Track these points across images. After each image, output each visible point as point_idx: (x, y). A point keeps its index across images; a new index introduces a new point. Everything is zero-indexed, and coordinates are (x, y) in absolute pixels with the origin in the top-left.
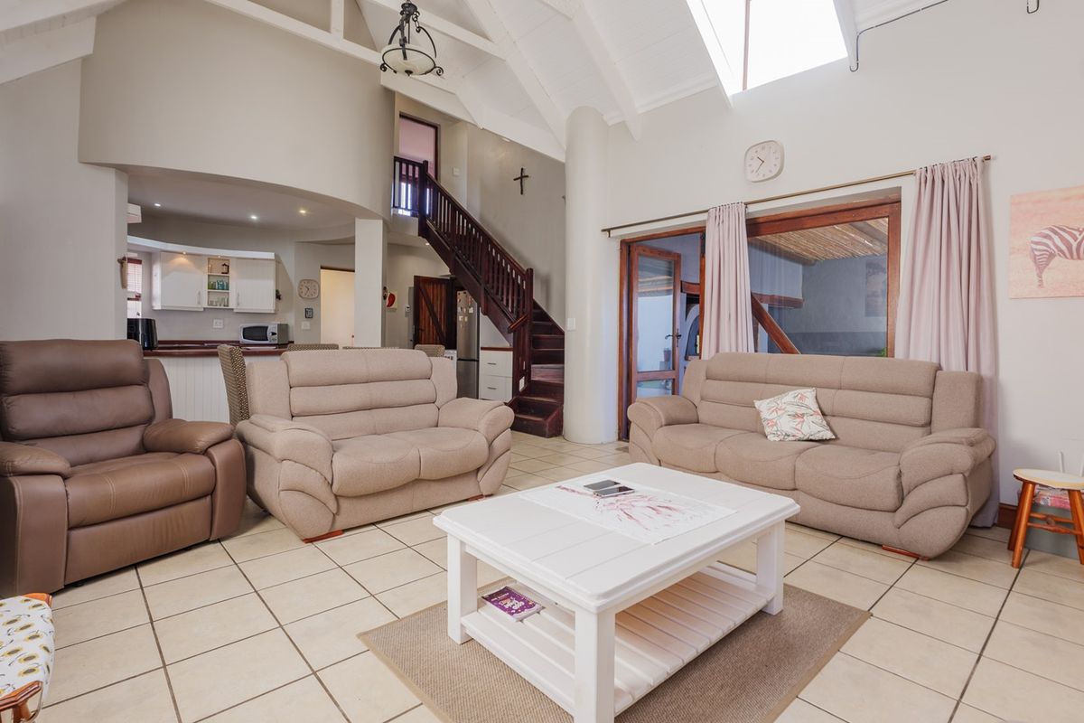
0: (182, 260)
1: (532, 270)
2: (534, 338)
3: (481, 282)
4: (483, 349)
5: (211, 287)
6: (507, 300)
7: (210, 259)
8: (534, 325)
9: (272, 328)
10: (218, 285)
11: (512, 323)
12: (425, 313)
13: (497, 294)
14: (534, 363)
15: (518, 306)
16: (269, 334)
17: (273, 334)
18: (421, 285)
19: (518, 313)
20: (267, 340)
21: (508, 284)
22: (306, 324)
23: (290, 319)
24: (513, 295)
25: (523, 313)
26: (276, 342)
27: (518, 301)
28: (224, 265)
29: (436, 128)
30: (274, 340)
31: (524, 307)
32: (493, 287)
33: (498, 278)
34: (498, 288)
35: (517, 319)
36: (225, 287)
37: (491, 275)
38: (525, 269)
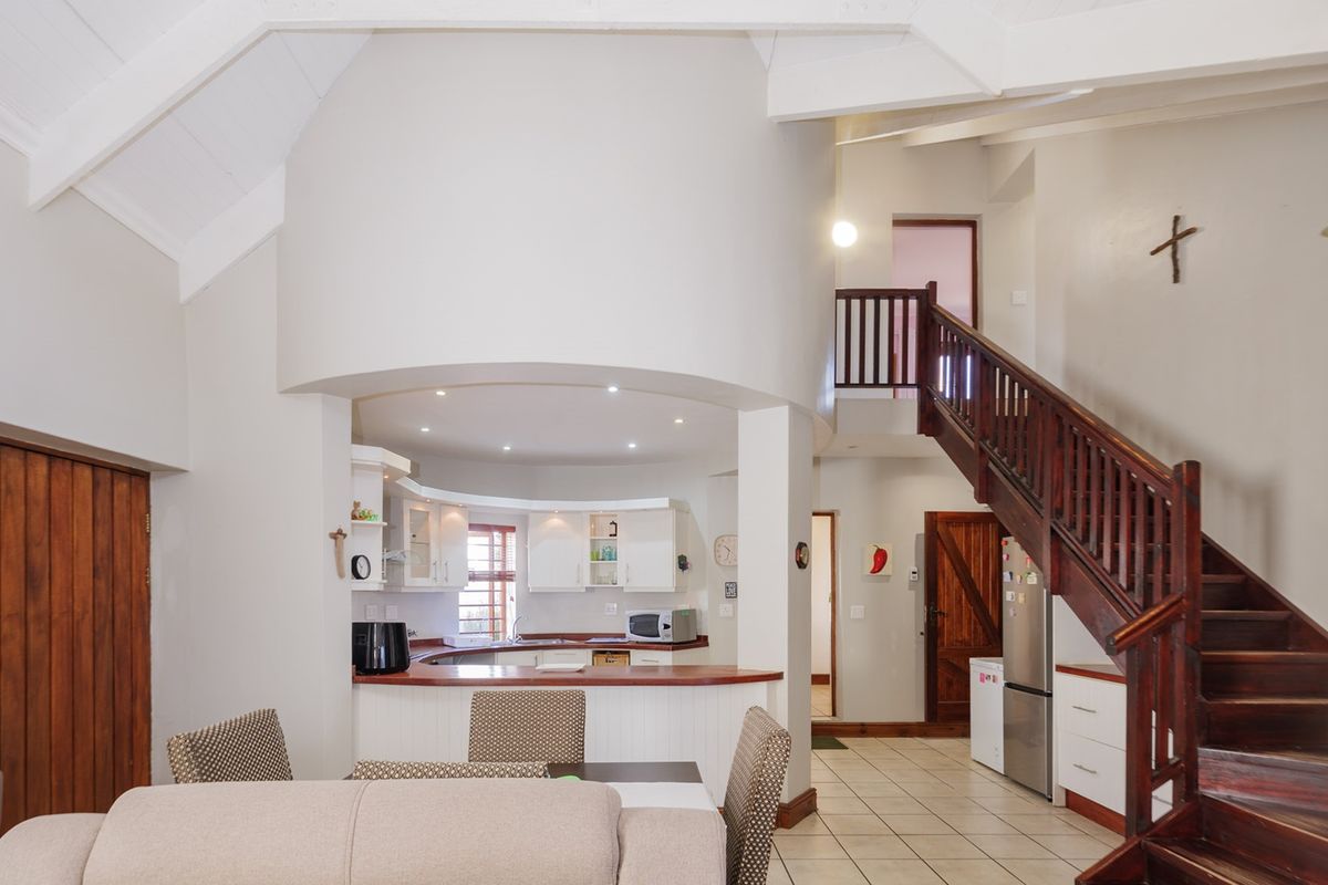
0: (556, 521)
1: (1194, 467)
2: (1208, 664)
3: (1043, 512)
4: (1061, 669)
5: (595, 557)
6: (1115, 554)
7: (594, 518)
8: (1210, 623)
9: (665, 617)
10: (603, 555)
11: (1131, 620)
12: (950, 582)
13: (1086, 539)
14: (1204, 745)
15: (1149, 567)
16: (661, 627)
17: (666, 627)
18: (940, 528)
19: (1148, 586)
20: (658, 636)
21: (1117, 511)
22: (725, 607)
23: (702, 600)
24: (1132, 538)
25: (1166, 591)
26: (670, 640)
27: (1149, 555)
28: (613, 523)
29: (972, 224)
30: (668, 636)
31: (1167, 570)
32: (1073, 526)
33: (1087, 500)
34: (1087, 523)
35: (1147, 605)
36: (611, 556)
37: (1067, 492)
38: (1170, 465)
